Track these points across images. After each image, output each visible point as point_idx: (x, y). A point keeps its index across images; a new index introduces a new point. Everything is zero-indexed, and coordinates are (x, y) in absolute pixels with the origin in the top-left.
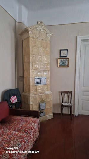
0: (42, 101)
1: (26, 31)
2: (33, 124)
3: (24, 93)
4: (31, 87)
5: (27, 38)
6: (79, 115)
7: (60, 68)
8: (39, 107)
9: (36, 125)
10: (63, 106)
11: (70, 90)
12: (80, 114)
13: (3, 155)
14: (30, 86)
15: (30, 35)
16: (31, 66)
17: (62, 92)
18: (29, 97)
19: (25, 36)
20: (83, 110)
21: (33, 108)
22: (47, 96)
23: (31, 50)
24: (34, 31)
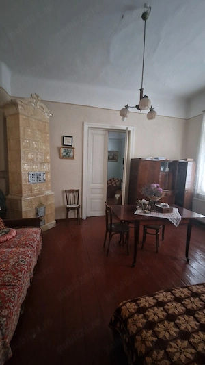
0: (41, 205)
1: (14, 104)
2: (35, 235)
3: (9, 197)
4: (23, 186)
5: (14, 115)
6: (87, 218)
7: (63, 160)
8: (37, 214)
9: (38, 236)
10: (68, 209)
11: (76, 189)
12: (89, 216)
13: (3, 277)
14: (21, 185)
15: (20, 111)
16: (22, 155)
17: (66, 192)
18: (21, 200)
19: (11, 111)
20: (91, 211)
21: (27, 216)
22: (47, 198)
23: (21, 131)
24: (26, 107)
